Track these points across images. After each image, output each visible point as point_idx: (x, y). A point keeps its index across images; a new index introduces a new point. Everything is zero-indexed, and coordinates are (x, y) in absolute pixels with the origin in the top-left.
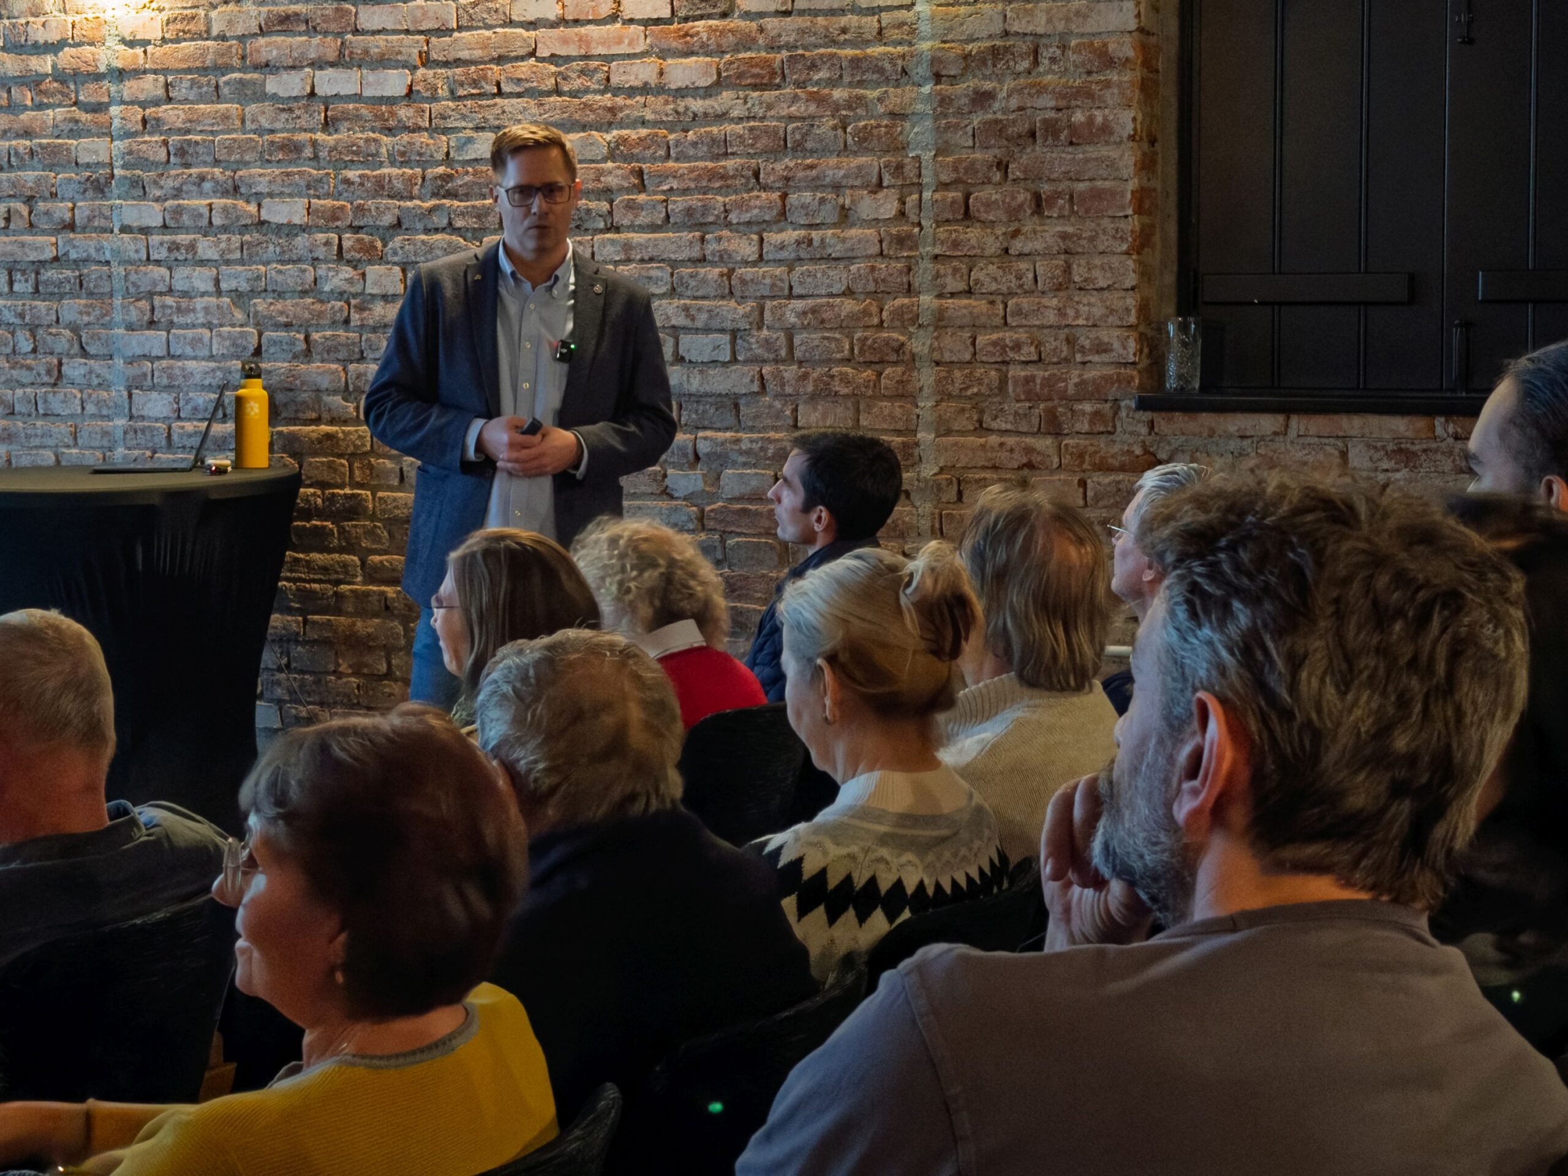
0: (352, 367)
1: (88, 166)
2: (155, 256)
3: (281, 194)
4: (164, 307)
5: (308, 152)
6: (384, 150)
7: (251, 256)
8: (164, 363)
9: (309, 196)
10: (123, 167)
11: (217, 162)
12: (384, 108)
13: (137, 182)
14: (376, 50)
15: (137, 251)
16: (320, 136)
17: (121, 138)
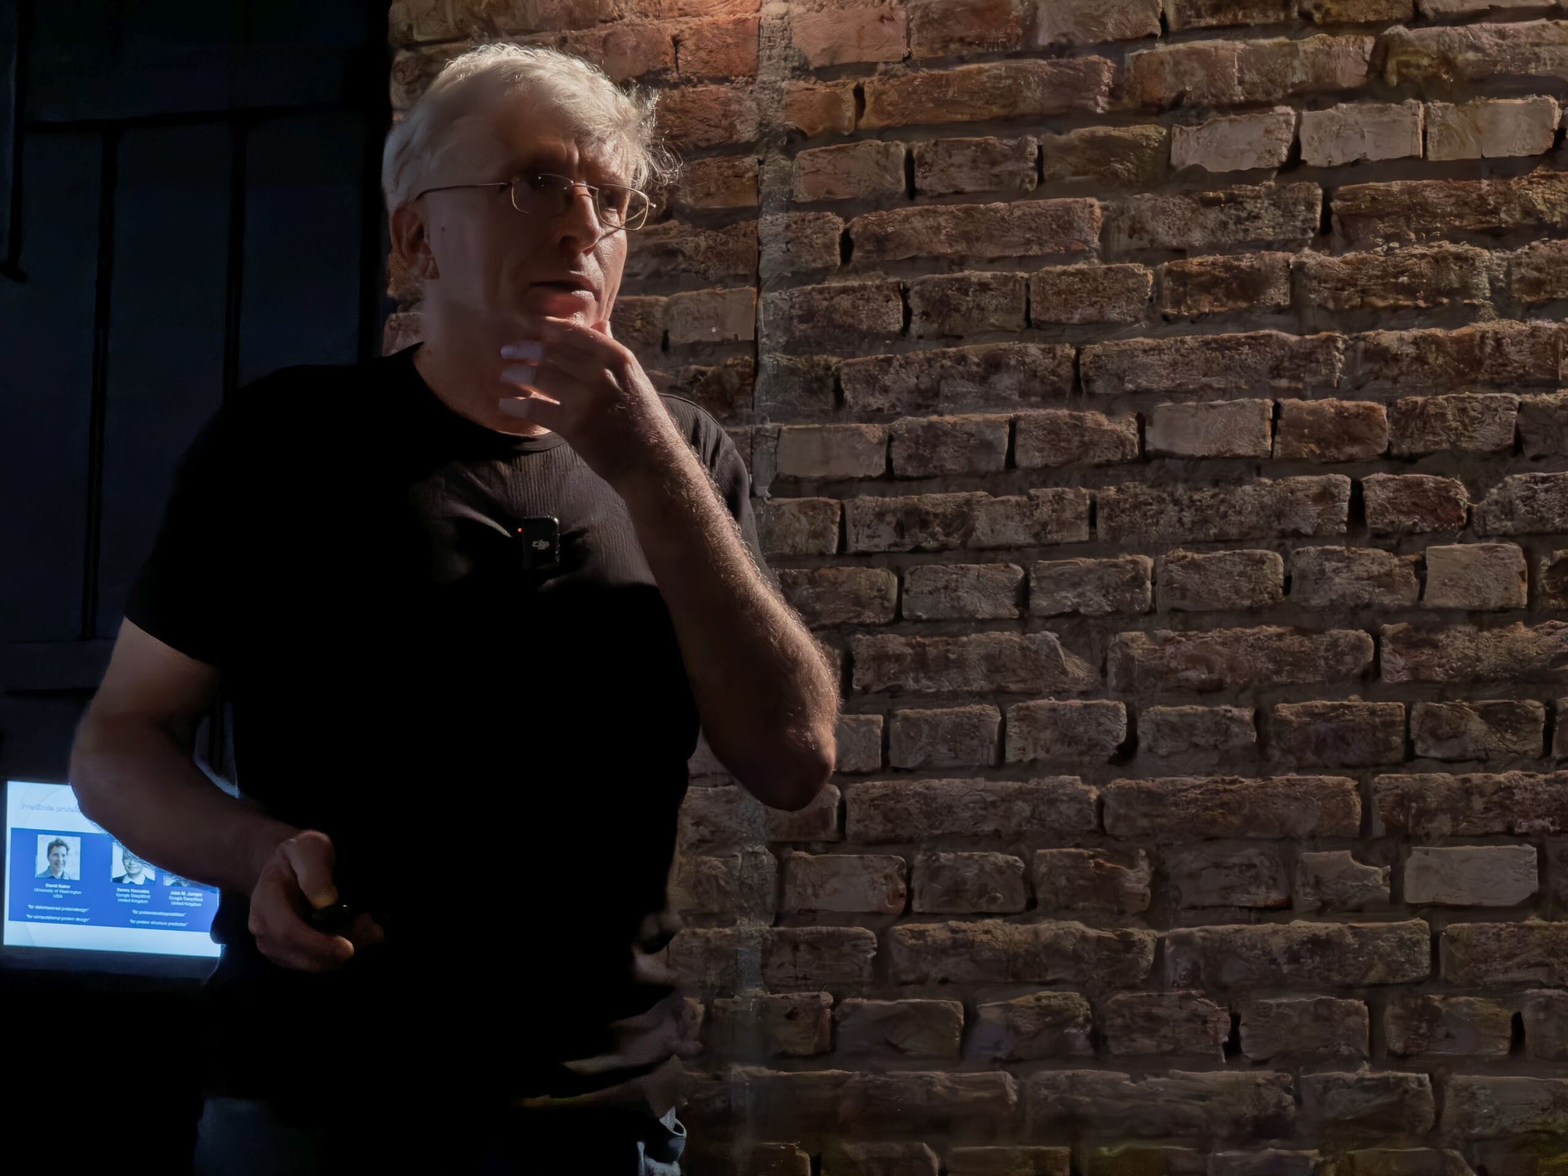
0: (1382, 780)
1: (694, 350)
2: (859, 542)
3: (1202, 392)
4: (881, 657)
5: (1279, 294)
6: (1483, 281)
7: (1115, 533)
8: (878, 785)
9: (1276, 393)
10: (790, 348)
11: (1032, 326)
12: (1485, 184)
13: (819, 379)
14: (1471, 55)
15: (815, 535)
16: (1311, 257)
17: (781, 282)
